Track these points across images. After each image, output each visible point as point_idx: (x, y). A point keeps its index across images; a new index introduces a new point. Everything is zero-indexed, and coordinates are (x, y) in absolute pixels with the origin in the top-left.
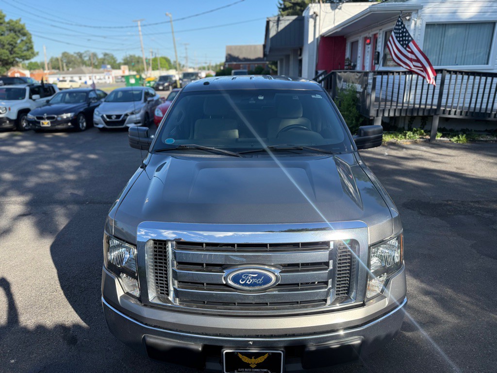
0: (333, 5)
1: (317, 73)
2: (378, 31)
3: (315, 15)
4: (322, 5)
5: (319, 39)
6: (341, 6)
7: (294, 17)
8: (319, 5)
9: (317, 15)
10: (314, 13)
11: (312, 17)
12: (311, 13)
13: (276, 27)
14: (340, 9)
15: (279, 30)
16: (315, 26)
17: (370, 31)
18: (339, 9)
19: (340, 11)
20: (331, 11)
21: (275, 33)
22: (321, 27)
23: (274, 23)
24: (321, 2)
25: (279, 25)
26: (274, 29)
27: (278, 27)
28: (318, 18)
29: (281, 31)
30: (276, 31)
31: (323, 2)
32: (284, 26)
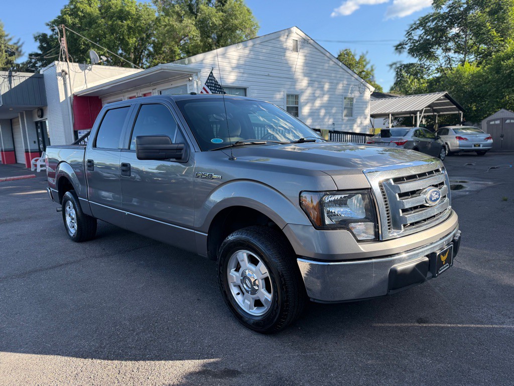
0: (81, 65)
1: (76, 133)
3: (64, 74)
4: (70, 64)
5: (72, 98)
6: (90, 67)
7: (31, 74)
8: (65, 63)
9: (66, 74)
10: (63, 71)
11: (60, 74)
12: (59, 70)
13: (7, 83)
14: (90, 70)
16: (65, 84)
17: (139, 91)
18: (89, 70)
19: (90, 71)
20: (80, 71)
21: (8, 90)
22: (72, 86)
23: (5, 78)
24: (68, 61)
25: (13, 81)
26: (5, 85)
27: (10, 83)
28: (67, 76)
29: (15, 87)
30: (8, 88)
31: (71, 61)
32: (19, 83)
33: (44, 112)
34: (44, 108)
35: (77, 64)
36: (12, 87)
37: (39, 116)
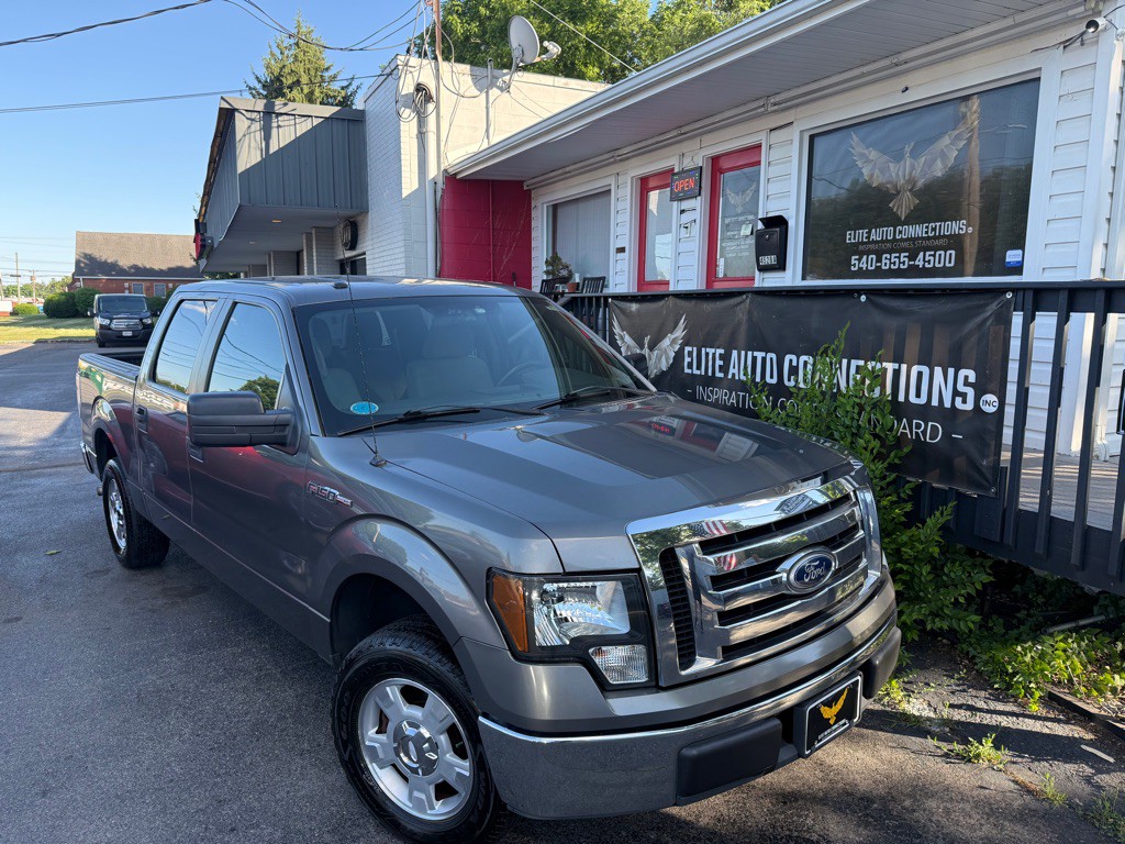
0: (479, 71)
2: (761, 138)
3: (421, 98)
4: (444, 66)
5: (440, 185)
6: (507, 78)
7: (328, 111)
9: (428, 98)
10: (419, 88)
11: (410, 100)
12: (407, 86)
13: (259, 136)
14: (506, 88)
15: (274, 148)
16: (422, 135)
18: (501, 89)
19: (505, 94)
20: (474, 91)
21: (259, 159)
22: (442, 144)
23: (252, 120)
24: (440, 58)
25: (274, 131)
26: (253, 144)
27: (267, 138)
28: (431, 106)
29: (281, 150)
30: (259, 152)
31: (447, 59)
32: (293, 138)
33: (360, 232)
34: (359, 219)
35: (466, 68)
36: (271, 151)
37: (345, 245)
